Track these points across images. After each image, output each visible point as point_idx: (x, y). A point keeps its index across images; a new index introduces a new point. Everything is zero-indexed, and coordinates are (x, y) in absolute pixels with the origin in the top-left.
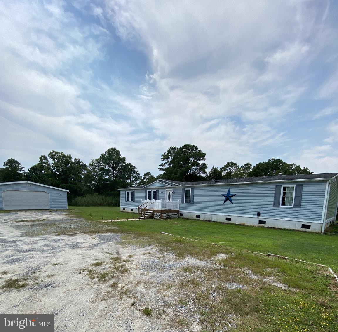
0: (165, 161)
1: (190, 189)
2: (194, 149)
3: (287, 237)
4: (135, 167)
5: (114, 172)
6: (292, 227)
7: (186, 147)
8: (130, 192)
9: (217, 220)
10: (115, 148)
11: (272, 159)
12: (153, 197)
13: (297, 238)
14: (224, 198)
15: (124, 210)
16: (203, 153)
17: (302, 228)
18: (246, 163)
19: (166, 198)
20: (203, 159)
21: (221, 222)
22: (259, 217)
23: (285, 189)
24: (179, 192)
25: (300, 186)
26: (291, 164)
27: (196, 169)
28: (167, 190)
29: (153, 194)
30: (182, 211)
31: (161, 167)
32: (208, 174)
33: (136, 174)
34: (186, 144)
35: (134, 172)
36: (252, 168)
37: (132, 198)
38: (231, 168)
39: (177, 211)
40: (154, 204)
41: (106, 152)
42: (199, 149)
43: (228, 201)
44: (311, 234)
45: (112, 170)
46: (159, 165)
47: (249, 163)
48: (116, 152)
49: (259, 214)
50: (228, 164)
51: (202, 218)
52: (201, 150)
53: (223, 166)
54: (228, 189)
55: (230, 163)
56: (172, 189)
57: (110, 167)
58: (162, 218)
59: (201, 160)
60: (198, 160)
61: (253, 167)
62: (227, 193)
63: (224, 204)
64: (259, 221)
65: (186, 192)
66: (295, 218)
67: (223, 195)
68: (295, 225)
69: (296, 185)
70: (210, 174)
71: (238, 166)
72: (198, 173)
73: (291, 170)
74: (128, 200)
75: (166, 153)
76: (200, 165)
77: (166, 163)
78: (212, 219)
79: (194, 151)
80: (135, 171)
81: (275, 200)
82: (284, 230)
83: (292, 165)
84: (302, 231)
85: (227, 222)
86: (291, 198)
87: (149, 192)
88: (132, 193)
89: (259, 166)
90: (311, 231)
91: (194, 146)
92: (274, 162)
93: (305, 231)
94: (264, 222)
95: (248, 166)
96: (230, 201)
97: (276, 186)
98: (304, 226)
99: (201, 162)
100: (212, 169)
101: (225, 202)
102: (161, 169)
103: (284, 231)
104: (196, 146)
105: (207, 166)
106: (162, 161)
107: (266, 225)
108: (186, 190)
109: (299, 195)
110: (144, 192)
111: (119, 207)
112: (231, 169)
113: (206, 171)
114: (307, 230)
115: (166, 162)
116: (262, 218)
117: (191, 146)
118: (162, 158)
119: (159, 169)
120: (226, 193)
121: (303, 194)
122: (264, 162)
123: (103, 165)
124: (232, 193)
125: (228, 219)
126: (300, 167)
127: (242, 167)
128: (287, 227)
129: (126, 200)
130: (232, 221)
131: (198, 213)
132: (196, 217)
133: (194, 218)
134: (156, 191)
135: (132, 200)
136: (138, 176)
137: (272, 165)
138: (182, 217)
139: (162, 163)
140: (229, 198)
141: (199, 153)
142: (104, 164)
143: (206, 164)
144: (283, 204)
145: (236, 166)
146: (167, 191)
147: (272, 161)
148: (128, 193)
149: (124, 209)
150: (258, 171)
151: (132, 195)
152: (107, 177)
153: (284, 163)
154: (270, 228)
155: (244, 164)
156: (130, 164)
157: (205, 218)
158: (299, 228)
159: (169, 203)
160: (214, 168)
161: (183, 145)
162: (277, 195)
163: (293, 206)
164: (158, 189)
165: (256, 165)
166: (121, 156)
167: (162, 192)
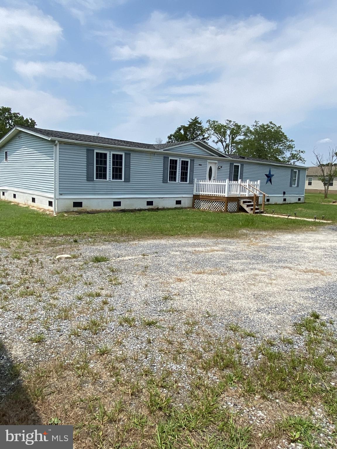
1: (240, 165)
8: (110, 154)
15: (76, 209)
17: (298, 201)
19: (207, 176)
22: (284, 196)
24: (225, 168)
28: (208, 162)
37: (116, 170)
43: (269, 182)
49: (284, 193)
54: (269, 170)
62: (268, 174)
63: (266, 185)
67: (266, 175)
68: (296, 199)
69: (298, 170)
81: (291, 181)
87: (174, 162)
88: (117, 157)
94: (285, 200)
97: (291, 170)
101: (267, 182)
110: (159, 159)
121: (300, 177)
125: (268, 200)
128: (294, 202)
130: (270, 202)
140: (271, 179)
148: (102, 156)
149: (78, 204)
151: (117, 163)
162: (292, 177)
163: (296, 186)
167: (200, 165)
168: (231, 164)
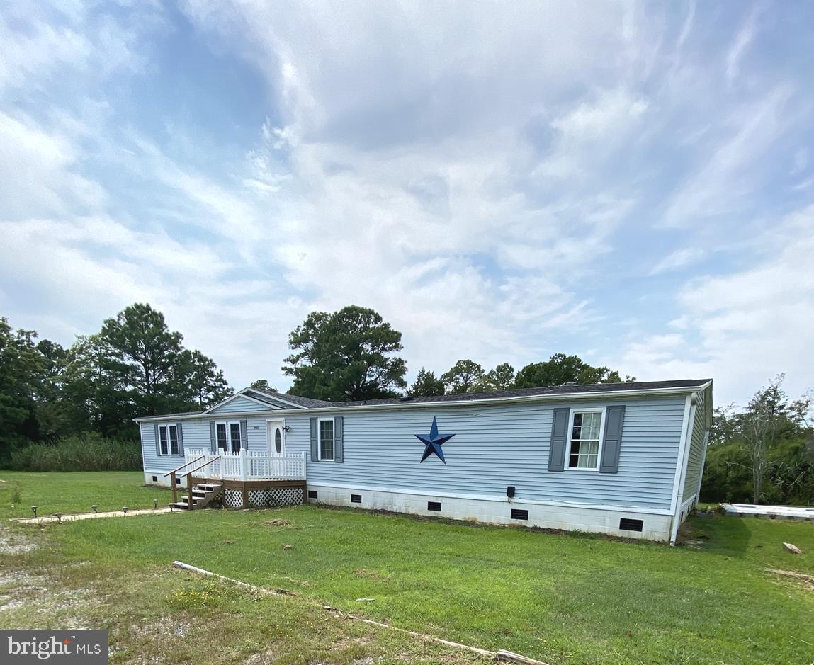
0: (301, 350)
1: (333, 419)
2: (372, 320)
3: (580, 559)
4: (211, 360)
5: (147, 372)
6: (596, 528)
7: (351, 312)
8: (168, 426)
9: (406, 509)
10: (148, 306)
11: (559, 355)
12: (219, 442)
13: (605, 562)
14: (423, 447)
15: (154, 483)
16: (394, 332)
17: (620, 528)
18: (502, 363)
19: (270, 446)
20: (397, 347)
21: (417, 515)
22: (513, 500)
23: (578, 417)
24: (302, 429)
25: (617, 411)
26: (599, 369)
27: (380, 374)
28: (269, 422)
29: (232, 434)
30: (313, 484)
31: (289, 365)
32: (410, 387)
33: (217, 381)
34: (350, 305)
35: (211, 375)
36: (514, 376)
37: (174, 444)
38: (467, 375)
39: (301, 485)
40: (222, 462)
41: (119, 316)
42: (384, 321)
43: (433, 455)
44: (643, 547)
45: (142, 369)
46: (284, 360)
47: (506, 365)
48: (151, 316)
49: (511, 492)
50: (460, 366)
51: (367, 503)
52: (389, 324)
53: (448, 371)
54: (432, 421)
55: (464, 362)
56: (283, 419)
57: (137, 359)
58: (248, 505)
59: (391, 349)
60: (383, 349)
61: (516, 375)
62: (429, 433)
63: (423, 463)
64: (512, 510)
65: (322, 428)
66: (604, 501)
67: (418, 437)
68: (605, 520)
69: (608, 407)
70: (415, 387)
71: (483, 371)
72: (385, 385)
73: (599, 383)
74: (165, 451)
75: (302, 328)
76: (389, 362)
77: (303, 355)
78: (394, 507)
79: (372, 326)
80: (212, 372)
81: (551, 452)
82: (576, 534)
83: (601, 371)
84: (622, 538)
85: (432, 513)
86: (594, 446)
87: (221, 428)
88: (173, 429)
89: (530, 370)
90: (643, 536)
91: (371, 312)
92: (563, 363)
93: (630, 539)
94: (522, 514)
95: (505, 370)
96: (438, 455)
97: (556, 411)
98: (626, 524)
99: (391, 356)
100: (420, 376)
101: (425, 457)
102: (289, 371)
103: (575, 540)
104: (375, 312)
105: (405, 365)
106: (293, 348)
107: (529, 523)
108: (322, 423)
109: (614, 437)
110: (205, 427)
111: (142, 472)
112: (466, 379)
113: (405, 380)
114: (635, 534)
115: (303, 351)
116: (520, 503)
117: (362, 310)
118: (291, 342)
119: (283, 369)
120: (426, 431)
121: (624, 435)
122: (541, 363)
123: (113, 354)
124: (443, 431)
125: (435, 506)
126: (620, 375)
127: (492, 373)
128: (584, 527)
129: (158, 452)
130: (445, 512)
131: (356, 488)
132: (352, 501)
133: (347, 504)
134: (238, 425)
135: (175, 451)
136: (221, 386)
137: (558, 369)
138: (315, 500)
139: (292, 356)
140: (435, 446)
141: (386, 330)
142: (117, 351)
143: (403, 361)
144: (573, 462)
145: (479, 369)
146: (272, 424)
147: (559, 361)
148: (163, 430)
149: (155, 479)
150: (527, 383)
151: (173, 436)
152: (130, 388)
153: (586, 367)
154: (539, 529)
155: (496, 367)
156: (199, 352)
157: (375, 504)
158: (613, 528)
159: (276, 459)
160: (425, 373)
161: (343, 308)
162: (557, 437)
163: (598, 469)
164: (245, 418)
165: (523, 370)
166: (169, 328)
167: (256, 428)
168: (313, 421)
